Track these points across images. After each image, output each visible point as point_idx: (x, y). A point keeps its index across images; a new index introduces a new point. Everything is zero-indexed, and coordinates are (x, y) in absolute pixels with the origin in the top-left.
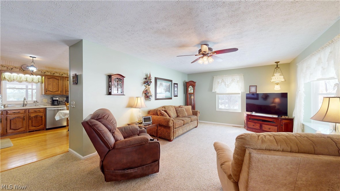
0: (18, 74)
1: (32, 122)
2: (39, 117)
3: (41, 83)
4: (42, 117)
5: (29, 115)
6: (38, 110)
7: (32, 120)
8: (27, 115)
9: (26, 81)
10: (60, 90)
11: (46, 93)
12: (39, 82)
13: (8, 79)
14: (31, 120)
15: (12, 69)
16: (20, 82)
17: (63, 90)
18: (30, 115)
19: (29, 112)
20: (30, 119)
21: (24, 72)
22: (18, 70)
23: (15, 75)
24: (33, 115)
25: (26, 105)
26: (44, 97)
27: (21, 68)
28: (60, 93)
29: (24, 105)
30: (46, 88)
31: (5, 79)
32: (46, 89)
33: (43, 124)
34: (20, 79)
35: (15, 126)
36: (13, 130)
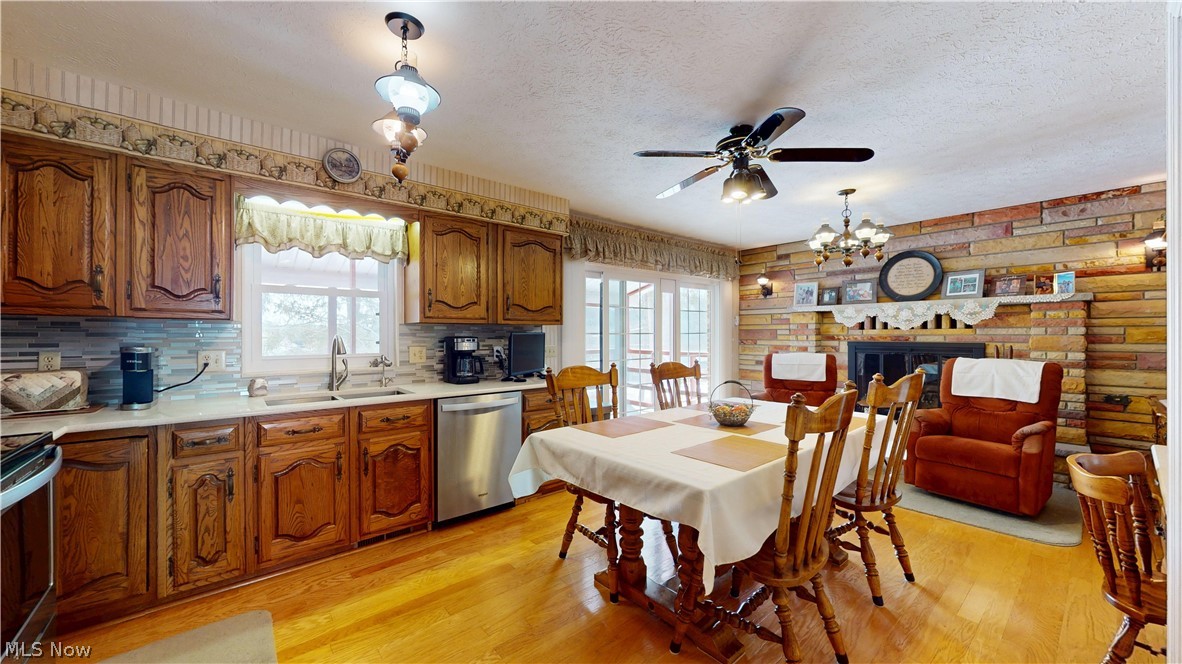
0: (310, 205)
1: (374, 486)
2: (405, 455)
3: (401, 261)
4: (416, 456)
5: (359, 442)
6: (400, 412)
7: (374, 471)
8: (354, 445)
9: (342, 250)
10: (483, 299)
11: (428, 314)
12: (395, 253)
13: (264, 234)
14: (370, 473)
15: (283, 170)
16: (317, 253)
17: (496, 298)
18: (364, 445)
19: (360, 425)
20: (366, 469)
21: (338, 190)
22: (308, 179)
23: (293, 210)
24: (378, 446)
25: (342, 379)
26: (414, 335)
27: (324, 167)
28: (483, 314)
29: (334, 380)
30: (429, 285)
31: (253, 236)
32: (427, 291)
33: (424, 497)
34: (318, 236)
35: (298, 515)
36: (288, 543)
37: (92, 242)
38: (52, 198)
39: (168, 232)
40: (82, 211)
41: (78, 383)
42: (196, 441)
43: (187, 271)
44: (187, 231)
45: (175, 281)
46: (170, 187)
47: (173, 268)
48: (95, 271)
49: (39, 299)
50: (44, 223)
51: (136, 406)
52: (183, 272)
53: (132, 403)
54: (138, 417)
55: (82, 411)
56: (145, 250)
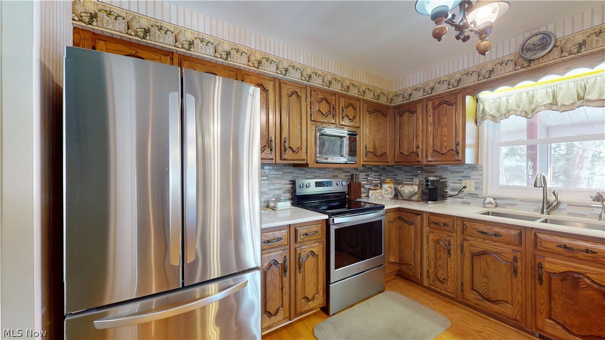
1: (550, 298)
2: (588, 286)
5: (535, 257)
7: (550, 285)
9: (552, 107)
13: (492, 113)
14: (545, 283)
15: (491, 71)
16: (529, 115)
18: (539, 260)
19: (535, 243)
20: (541, 280)
21: (533, 66)
22: (510, 67)
24: (555, 265)
25: (552, 207)
27: (520, 55)
29: (544, 206)
34: (531, 103)
35: (484, 284)
36: (480, 298)
37: (416, 136)
38: (407, 123)
39: (439, 126)
40: (414, 126)
41: (416, 190)
42: (436, 222)
43: (445, 142)
44: (446, 123)
45: (441, 148)
46: (440, 104)
47: (441, 142)
48: (418, 147)
49: (404, 160)
50: (405, 133)
51: (430, 202)
52: (444, 142)
53: (429, 201)
54: (431, 207)
55: (418, 201)
56: (431, 135)
